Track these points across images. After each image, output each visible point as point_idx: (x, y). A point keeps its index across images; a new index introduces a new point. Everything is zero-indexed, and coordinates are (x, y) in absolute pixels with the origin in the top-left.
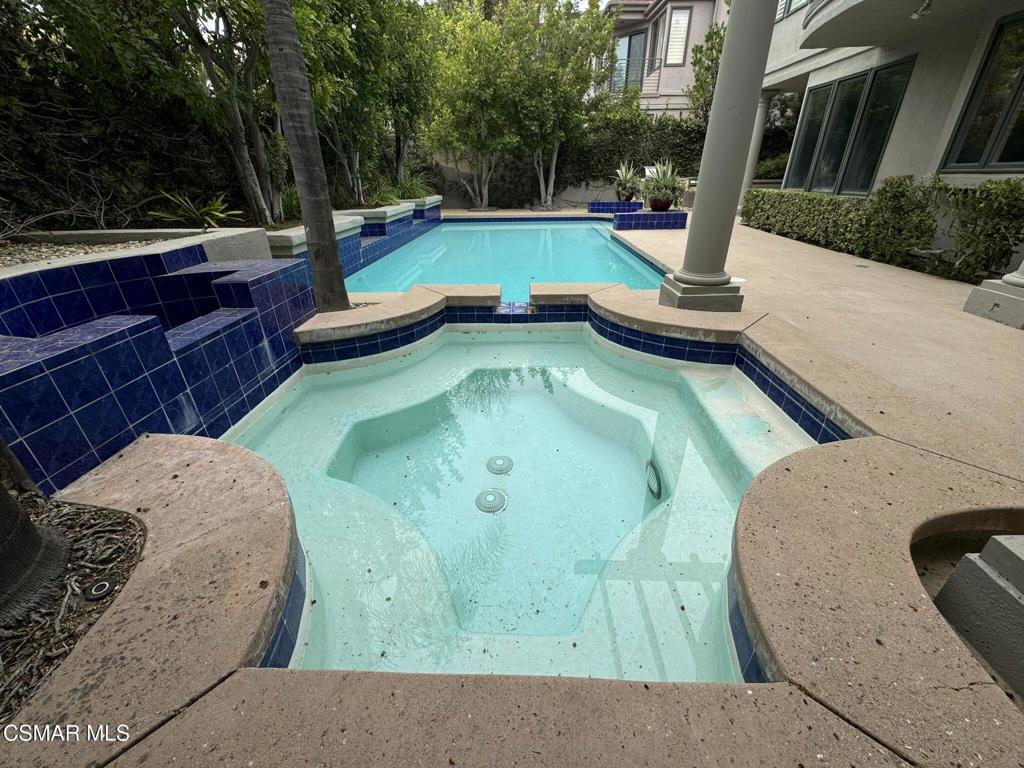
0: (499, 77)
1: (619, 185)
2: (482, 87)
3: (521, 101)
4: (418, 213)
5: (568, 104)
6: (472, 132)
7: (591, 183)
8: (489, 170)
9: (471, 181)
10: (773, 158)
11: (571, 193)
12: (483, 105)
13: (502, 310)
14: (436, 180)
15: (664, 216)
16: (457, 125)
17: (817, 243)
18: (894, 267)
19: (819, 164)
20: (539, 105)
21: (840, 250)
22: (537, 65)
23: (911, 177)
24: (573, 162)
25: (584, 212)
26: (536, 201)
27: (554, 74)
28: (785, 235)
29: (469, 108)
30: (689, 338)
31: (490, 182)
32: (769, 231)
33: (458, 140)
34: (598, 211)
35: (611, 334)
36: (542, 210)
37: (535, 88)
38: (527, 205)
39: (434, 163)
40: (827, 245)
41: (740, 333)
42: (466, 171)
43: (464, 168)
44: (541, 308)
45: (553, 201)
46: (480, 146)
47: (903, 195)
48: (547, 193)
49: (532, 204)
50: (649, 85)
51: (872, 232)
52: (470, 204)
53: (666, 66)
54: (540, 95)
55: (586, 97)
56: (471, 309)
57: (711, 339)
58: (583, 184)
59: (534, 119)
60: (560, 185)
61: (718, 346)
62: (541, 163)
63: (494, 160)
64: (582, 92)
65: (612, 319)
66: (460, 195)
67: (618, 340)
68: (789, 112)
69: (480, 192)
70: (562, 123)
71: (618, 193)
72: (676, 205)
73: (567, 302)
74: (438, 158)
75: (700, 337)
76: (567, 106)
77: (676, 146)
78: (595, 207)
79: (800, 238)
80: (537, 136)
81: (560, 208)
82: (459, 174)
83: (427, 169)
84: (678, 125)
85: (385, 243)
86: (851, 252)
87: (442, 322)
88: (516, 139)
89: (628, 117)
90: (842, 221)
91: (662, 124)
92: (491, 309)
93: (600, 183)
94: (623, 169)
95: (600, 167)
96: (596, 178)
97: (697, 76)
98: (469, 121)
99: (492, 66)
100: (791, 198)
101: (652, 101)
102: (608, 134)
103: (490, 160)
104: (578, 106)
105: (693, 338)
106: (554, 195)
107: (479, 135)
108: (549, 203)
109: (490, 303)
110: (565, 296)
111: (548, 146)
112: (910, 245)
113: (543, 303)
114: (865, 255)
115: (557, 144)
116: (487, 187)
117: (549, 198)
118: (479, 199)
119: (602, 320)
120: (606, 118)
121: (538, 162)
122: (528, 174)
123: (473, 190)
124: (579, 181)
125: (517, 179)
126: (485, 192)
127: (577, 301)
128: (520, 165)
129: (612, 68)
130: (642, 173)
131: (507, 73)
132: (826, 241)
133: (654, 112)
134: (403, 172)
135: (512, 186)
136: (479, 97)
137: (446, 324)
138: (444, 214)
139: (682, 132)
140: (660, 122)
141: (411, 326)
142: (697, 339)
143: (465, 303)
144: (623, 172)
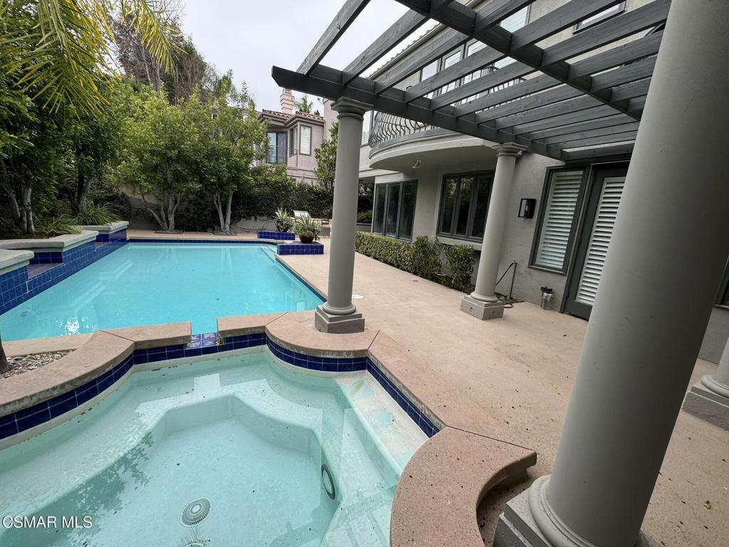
0: (183, 144)
1: (278, 222)
2: (167, 148)
3: (201, 162)
4: (102, 238)
5: (238, 169)
6: (159, 176)
7: (258, 217)
8: (176, 203)
9: (158, 210)
10: (364, 212)
11: (243, 223)
12: (169, 160)
13: (193, 346)
14: (121, 208)
15: (309, 246)
16: (144, 170)
17: (393, 265)
18: (428, 281)
19: (387, 219)
20: (217, 167)
21: (404, 270)
22: (213, 141)
23: (427, 237)
24: (244, 203)
25: (254, 237)
26: (216, 227)
27: (227, 149)
28: (377, 259)
29: (156, 160)
30: (338, 357)
31: (177, 211)
32: (369, 256)
33: (146, 180)
34: (265, 237)
35: (285, 357)
36: (222, 235)
37: (213, 155)
38: (210, 230)
39: (120, 193)
40: (398, 267)
41: (367, 350)
42: (154, 202)
43: (151, 199)
44: (228, 340)
45: (230, 228)
46: (166, 186)
47: (425, 245)
48: (226, 222)
49: (214, 229)
50: (291, 161)
51: (416, 262)
52: (157, 227)
53: (300, 154)
54: (217, 160)
55: (251, 166)
56: (163, 349)
57: (351, 356)
58: (253, 218)
59: (213, 174)
60: (235, 218)
61: (356, 360)
62: (220, 203)
63: (179, 196)
64: (247, 163)
65: (285, 346)
66: (147, 219)
67: (290, 361)
68: (368, 189)
69: (167, 219)
70: (235, 179)
71: (278, 227)
72: (316, 239)
73: (249, 332)
74: (125, 190)
75: (345, 356)
76: (238, 170)
77: (311, 200)
78: (263, 234)
79: (385, 262)
80: (215, 185)
81: (235, 233)
82: (147, 204)
83: (113, 198)
84: (311, 189)
85: (60, 270)
86: (409, 272)
87: (130, 365)
88: (198, 186)
89: (280, 180)
90: (402, 255)
91: (302, 187)
92: (181, 346)
93: (265, 218)
94: (280, 212)
95: (264, 208)
96: (261, 215)
97: (319, 164)
98: (155, 168)
99: (176, 136)
100: (377, 240)
101: (293, 172)
102: (268, 190)
103: (175, 197)
104: (245, 170)
105: (340, 357)
106: (231, 224)
107: (165, 179)
108: (228, 229)
109: (181, 342)
110: (247, 329)
111: (225, 193)
112: (434, 271)
113: (229, 336)
114: (415, 273)
115: (231, 192)
116: (173, 215)
117: (227, 226)
118: (166, 224)
119: (277, 346)
120: (265, 179)
121: (217, 202)
122: (210, 208)
123: (160, 217)
124: (250, 216)
125: (201, 211)
126: (172, 219)
127: (257, 331)
128: (202, 202)
129: (267, 152)
130: (293, 215)
131: (189, 143)
132: (397, 264)
133: (297, 179)
134: (86, 203)
135: (196, 216)
136: (165, 154)
137: (134, 365)
138: (129, 235)
139: (314, 193)
140: (300, 185)
141: (93, 382)
142: (343, 357)
143: (155, 345)
144: (279, 214)
